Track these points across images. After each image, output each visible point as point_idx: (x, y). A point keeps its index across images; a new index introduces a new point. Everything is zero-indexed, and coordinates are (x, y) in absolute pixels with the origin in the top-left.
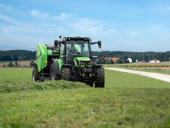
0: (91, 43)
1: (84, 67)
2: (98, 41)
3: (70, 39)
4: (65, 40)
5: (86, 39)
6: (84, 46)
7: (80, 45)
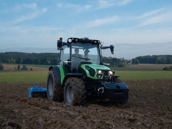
0: (102, 47)
1: (102, 78)
2: (111, 46)
3: (77, 40)
4: (70, 41)
5: (96, 42)
6: (89, 51)
7: (84, 50)
